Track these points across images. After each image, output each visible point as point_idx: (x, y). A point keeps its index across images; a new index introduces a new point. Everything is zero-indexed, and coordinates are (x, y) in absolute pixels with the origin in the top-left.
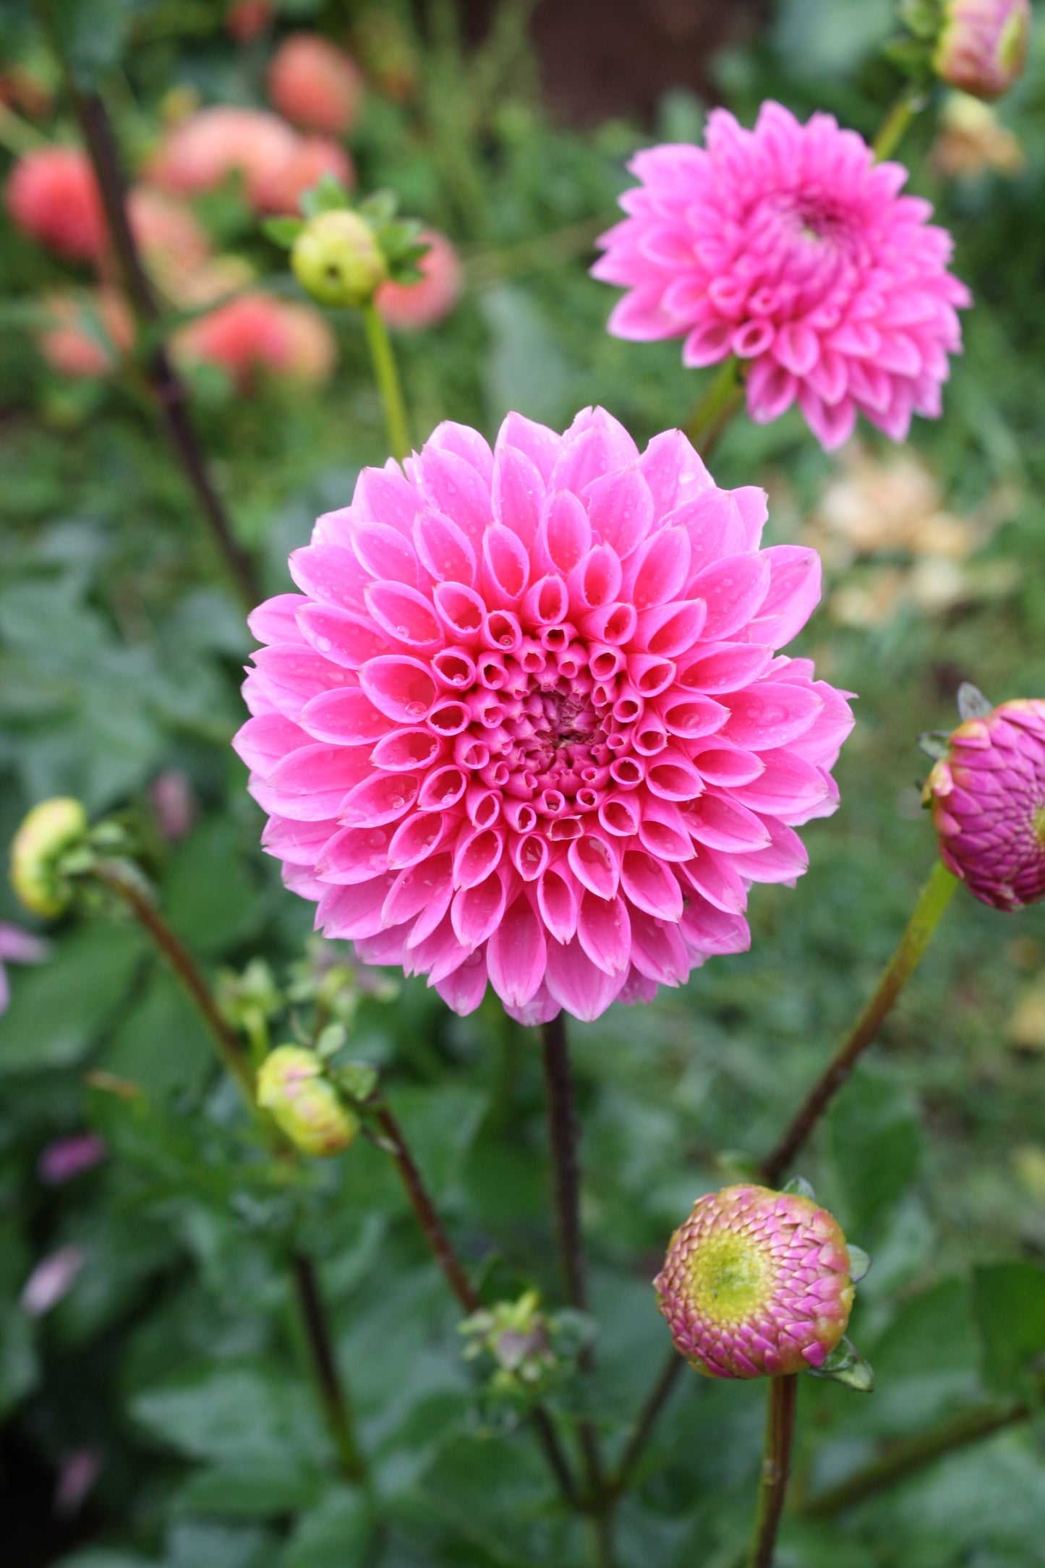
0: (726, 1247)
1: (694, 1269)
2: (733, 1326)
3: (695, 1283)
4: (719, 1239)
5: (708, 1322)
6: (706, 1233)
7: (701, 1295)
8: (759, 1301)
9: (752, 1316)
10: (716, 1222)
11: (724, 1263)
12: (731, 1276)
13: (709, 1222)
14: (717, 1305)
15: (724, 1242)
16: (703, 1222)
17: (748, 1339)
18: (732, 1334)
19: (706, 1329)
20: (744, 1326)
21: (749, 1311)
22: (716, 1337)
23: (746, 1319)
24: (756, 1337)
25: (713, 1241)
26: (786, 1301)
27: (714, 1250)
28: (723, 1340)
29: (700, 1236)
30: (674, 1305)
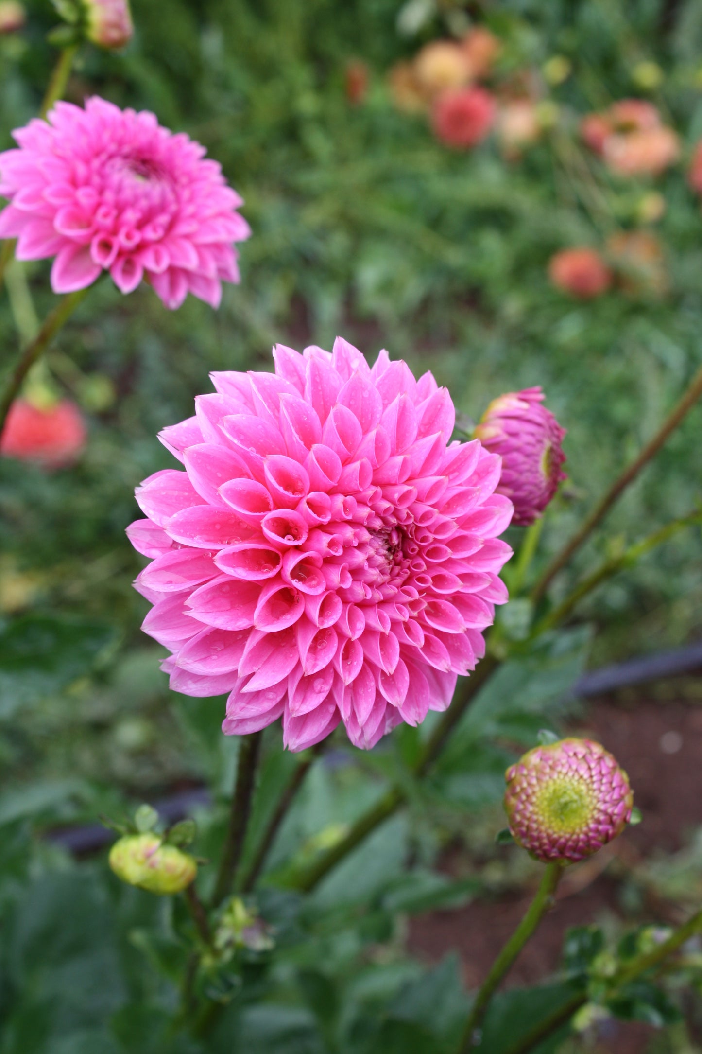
0: (555, 791)
1: (541, 812)
2: (585, 829)
3: (546, 820)
4: (547, 788)
5: (568, 836)
6: (537, 789)
7: (554, 824)
8: (591, 807)
9: (593, 817)
10: (539, 780)
11: (558, 798)
12: (566, 804)
13: (534, 782)
14: (566, 823)
15: (551, 788)
16: (529, 784)
17: (597, 831)
18: (586, 834)
19: (567, 840)
20: (592, 826)
21: (589, 816)
22: (578, 840)
23: (590, 821)
24: (601, 827)
25: (544, 791)
26: (607, 798)
27: (547, 795)
28: (582, 840)
29: (534, 793)
30: (539, 839)
